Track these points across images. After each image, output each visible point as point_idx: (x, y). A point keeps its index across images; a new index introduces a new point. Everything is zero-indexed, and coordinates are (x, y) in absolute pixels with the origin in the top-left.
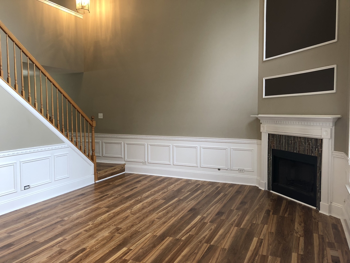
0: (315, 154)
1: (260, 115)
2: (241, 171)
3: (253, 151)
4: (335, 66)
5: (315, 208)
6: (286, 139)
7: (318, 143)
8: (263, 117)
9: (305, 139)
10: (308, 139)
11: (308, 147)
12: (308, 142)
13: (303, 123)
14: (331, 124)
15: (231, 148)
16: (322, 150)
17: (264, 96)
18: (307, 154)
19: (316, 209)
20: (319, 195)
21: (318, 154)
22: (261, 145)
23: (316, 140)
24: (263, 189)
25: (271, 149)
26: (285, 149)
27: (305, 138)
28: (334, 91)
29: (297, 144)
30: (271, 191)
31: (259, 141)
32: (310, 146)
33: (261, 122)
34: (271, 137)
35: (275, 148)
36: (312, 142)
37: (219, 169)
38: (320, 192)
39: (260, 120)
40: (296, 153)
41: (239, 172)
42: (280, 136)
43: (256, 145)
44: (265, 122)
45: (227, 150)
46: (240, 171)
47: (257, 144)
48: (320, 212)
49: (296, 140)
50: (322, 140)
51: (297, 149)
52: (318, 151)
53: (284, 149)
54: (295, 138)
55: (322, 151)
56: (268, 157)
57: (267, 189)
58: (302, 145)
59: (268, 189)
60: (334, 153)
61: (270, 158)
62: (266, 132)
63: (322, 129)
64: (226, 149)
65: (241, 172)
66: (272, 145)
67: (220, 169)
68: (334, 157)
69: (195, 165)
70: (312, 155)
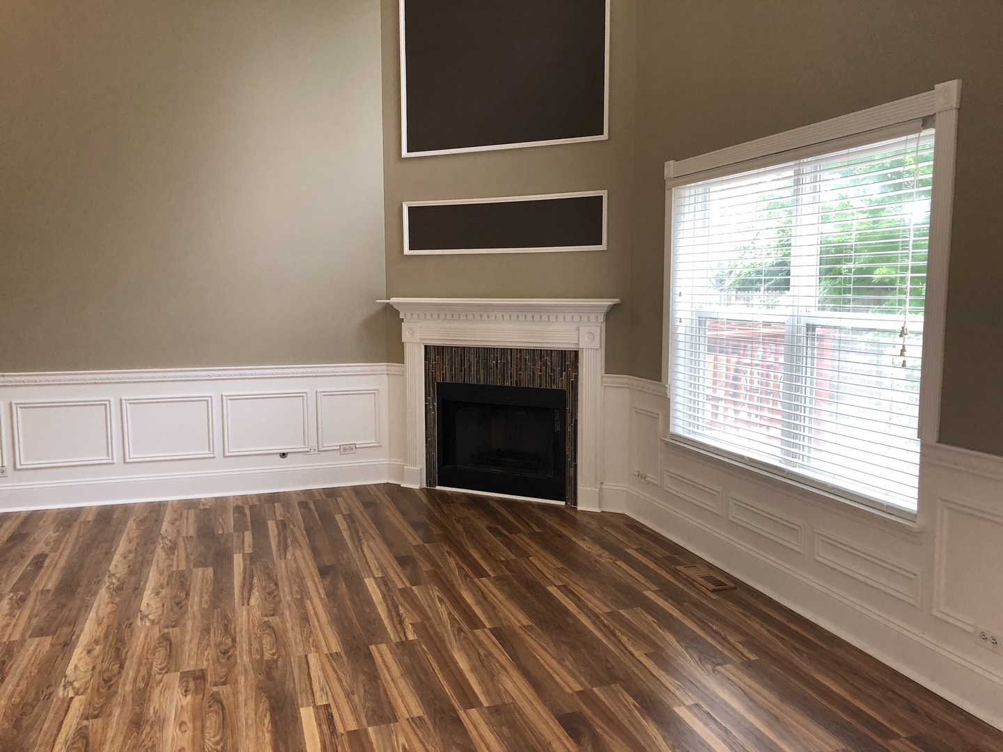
0: (560, 384)
1: (393, 300)
2: (347, 450)
3: (377, 394)
4: (603, 193)
5: (563, 503)
6: (479, 356)
7: (568, 360)
8: (407, 303)
9: (534, 353)
10: (541, 353)
11: (541, 371)
12: (541, 358)
13: (537, 318)
14: (601, 318)
15: (319, 390)
16: (578, 375)
17: (407, 251)
18: (541, 386)
19: (566, 504)
20: (572, 473)
21: (568, 383)
22: (404, 375)
23: (563, 353)
24: (416, 487)
25: (433, 383)
26: (478, 379)
27: (532, 352)
28: (603, 247)
29: (511, 366)
30: (438, 488)
31: (395, 367)
32: (546, 367)
33: (401, 316)
34: (434, 354)
35: (448, 381)
36: (551, 359)
37: (284, 455)
38: (576, 466)
39: (398, 313)
40: (511, 387)
41: (342, 452)
42: (464, 350)
43: (385, 376)
44: (415, 316)
45: (305, 397)
46: (345, 449)
47: (388, 374)
48: (579, 508)
49: (509, 358)
50: (576, 353)
51: (511, 378)
52: (568, 377)
53: (474, 382)
54: (504, 352)
55: (576, 377)
56: (426, 405)
57: (424, 486)
58: (526, 368)
59: (427, 483)
60: (605, 379)
61: (434, 406)
62: (419, 341)
63: (581, 328)
64: (302, 396)
65: (348, 452)
66: (438, 373)
67: (287, 453)
68: (605, 387)
69: (205, 452)
70: (554, 387)
